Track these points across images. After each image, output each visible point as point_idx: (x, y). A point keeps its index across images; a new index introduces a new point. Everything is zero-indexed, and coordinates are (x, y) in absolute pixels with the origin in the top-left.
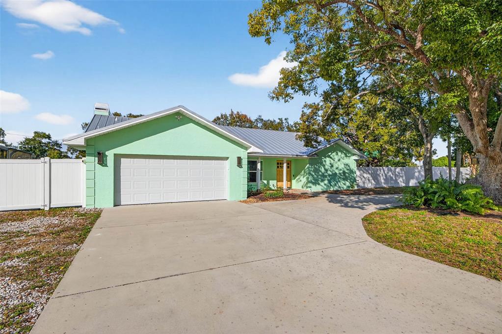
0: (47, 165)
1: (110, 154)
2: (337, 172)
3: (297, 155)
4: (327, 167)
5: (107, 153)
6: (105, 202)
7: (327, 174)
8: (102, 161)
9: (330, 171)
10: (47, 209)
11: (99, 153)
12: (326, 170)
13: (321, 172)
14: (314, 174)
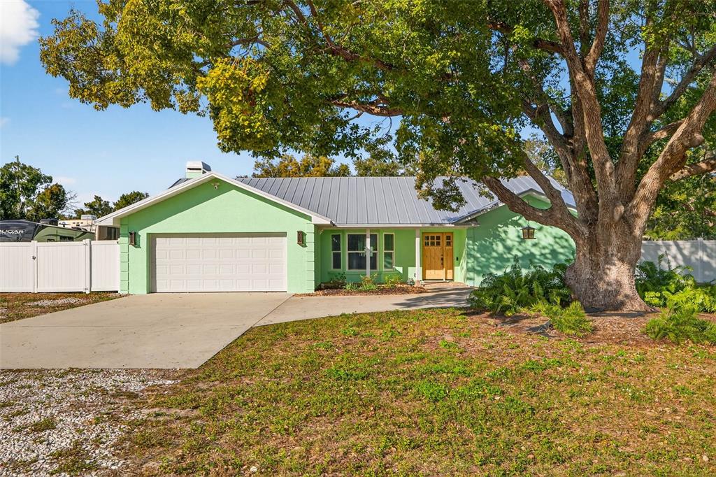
0: (88, 247)
1: (143, 234)
2: (536, 251)
3: (432, 224)
4: (509, 243)
5: (140, 233)
6: (139, 287)
7: (509, 256)
8: (134, 240)
9: (518, 249)
10: (88, 292)
11: (131, 234)
12: (509, 249)
13: (496, 252)
14: (478, 255)
